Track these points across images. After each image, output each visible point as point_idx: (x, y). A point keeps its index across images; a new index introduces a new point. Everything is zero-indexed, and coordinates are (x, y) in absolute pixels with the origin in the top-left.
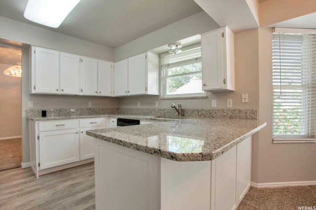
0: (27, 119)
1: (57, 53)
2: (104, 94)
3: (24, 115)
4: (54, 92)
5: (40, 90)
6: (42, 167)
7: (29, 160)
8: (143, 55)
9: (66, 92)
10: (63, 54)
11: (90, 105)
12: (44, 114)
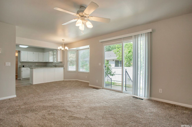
0: (19, 68)
1: (27, 52)
2: (40, 61)
3: (18, 67)
4: (26, 61)
5: (23, 61)
6: (23, 78)
7: (19, 78)
8: (48, 52)
9: (29, 61)
10: (28, 52)
11: (37, 64)
12: (23, 66)
